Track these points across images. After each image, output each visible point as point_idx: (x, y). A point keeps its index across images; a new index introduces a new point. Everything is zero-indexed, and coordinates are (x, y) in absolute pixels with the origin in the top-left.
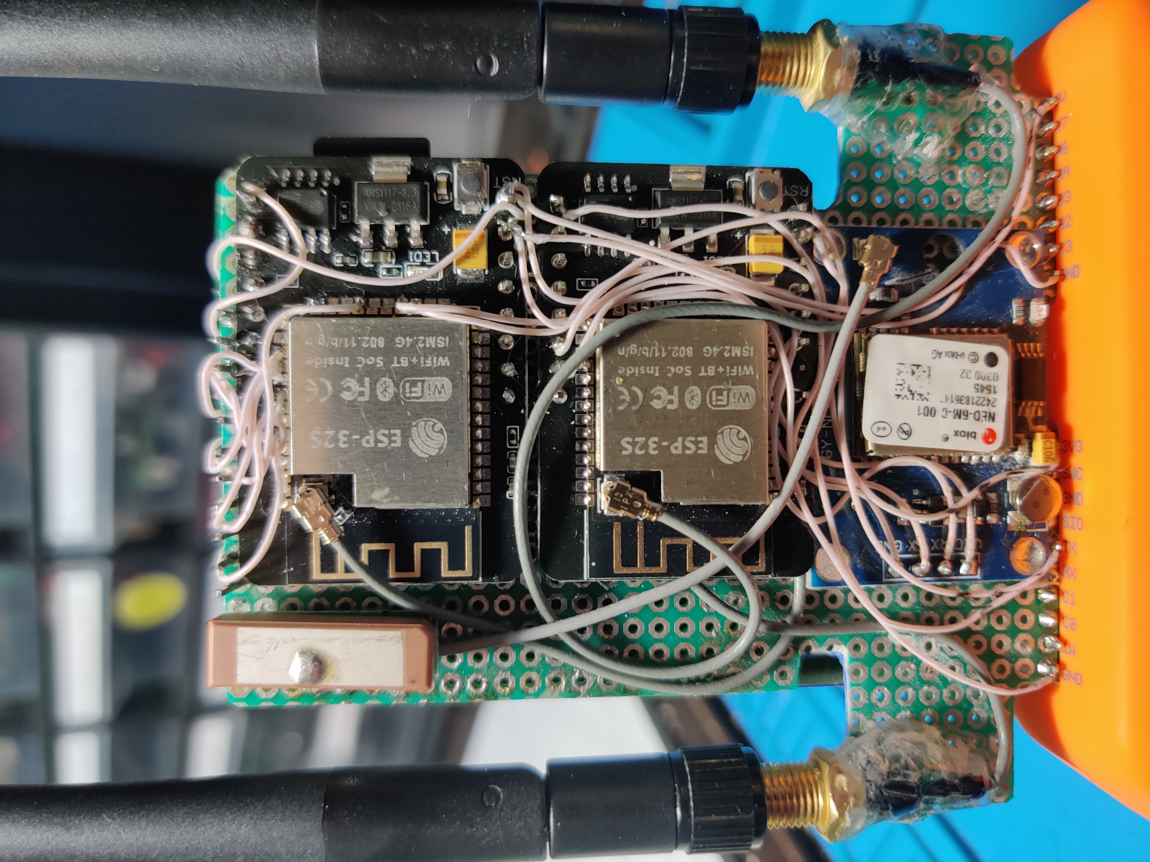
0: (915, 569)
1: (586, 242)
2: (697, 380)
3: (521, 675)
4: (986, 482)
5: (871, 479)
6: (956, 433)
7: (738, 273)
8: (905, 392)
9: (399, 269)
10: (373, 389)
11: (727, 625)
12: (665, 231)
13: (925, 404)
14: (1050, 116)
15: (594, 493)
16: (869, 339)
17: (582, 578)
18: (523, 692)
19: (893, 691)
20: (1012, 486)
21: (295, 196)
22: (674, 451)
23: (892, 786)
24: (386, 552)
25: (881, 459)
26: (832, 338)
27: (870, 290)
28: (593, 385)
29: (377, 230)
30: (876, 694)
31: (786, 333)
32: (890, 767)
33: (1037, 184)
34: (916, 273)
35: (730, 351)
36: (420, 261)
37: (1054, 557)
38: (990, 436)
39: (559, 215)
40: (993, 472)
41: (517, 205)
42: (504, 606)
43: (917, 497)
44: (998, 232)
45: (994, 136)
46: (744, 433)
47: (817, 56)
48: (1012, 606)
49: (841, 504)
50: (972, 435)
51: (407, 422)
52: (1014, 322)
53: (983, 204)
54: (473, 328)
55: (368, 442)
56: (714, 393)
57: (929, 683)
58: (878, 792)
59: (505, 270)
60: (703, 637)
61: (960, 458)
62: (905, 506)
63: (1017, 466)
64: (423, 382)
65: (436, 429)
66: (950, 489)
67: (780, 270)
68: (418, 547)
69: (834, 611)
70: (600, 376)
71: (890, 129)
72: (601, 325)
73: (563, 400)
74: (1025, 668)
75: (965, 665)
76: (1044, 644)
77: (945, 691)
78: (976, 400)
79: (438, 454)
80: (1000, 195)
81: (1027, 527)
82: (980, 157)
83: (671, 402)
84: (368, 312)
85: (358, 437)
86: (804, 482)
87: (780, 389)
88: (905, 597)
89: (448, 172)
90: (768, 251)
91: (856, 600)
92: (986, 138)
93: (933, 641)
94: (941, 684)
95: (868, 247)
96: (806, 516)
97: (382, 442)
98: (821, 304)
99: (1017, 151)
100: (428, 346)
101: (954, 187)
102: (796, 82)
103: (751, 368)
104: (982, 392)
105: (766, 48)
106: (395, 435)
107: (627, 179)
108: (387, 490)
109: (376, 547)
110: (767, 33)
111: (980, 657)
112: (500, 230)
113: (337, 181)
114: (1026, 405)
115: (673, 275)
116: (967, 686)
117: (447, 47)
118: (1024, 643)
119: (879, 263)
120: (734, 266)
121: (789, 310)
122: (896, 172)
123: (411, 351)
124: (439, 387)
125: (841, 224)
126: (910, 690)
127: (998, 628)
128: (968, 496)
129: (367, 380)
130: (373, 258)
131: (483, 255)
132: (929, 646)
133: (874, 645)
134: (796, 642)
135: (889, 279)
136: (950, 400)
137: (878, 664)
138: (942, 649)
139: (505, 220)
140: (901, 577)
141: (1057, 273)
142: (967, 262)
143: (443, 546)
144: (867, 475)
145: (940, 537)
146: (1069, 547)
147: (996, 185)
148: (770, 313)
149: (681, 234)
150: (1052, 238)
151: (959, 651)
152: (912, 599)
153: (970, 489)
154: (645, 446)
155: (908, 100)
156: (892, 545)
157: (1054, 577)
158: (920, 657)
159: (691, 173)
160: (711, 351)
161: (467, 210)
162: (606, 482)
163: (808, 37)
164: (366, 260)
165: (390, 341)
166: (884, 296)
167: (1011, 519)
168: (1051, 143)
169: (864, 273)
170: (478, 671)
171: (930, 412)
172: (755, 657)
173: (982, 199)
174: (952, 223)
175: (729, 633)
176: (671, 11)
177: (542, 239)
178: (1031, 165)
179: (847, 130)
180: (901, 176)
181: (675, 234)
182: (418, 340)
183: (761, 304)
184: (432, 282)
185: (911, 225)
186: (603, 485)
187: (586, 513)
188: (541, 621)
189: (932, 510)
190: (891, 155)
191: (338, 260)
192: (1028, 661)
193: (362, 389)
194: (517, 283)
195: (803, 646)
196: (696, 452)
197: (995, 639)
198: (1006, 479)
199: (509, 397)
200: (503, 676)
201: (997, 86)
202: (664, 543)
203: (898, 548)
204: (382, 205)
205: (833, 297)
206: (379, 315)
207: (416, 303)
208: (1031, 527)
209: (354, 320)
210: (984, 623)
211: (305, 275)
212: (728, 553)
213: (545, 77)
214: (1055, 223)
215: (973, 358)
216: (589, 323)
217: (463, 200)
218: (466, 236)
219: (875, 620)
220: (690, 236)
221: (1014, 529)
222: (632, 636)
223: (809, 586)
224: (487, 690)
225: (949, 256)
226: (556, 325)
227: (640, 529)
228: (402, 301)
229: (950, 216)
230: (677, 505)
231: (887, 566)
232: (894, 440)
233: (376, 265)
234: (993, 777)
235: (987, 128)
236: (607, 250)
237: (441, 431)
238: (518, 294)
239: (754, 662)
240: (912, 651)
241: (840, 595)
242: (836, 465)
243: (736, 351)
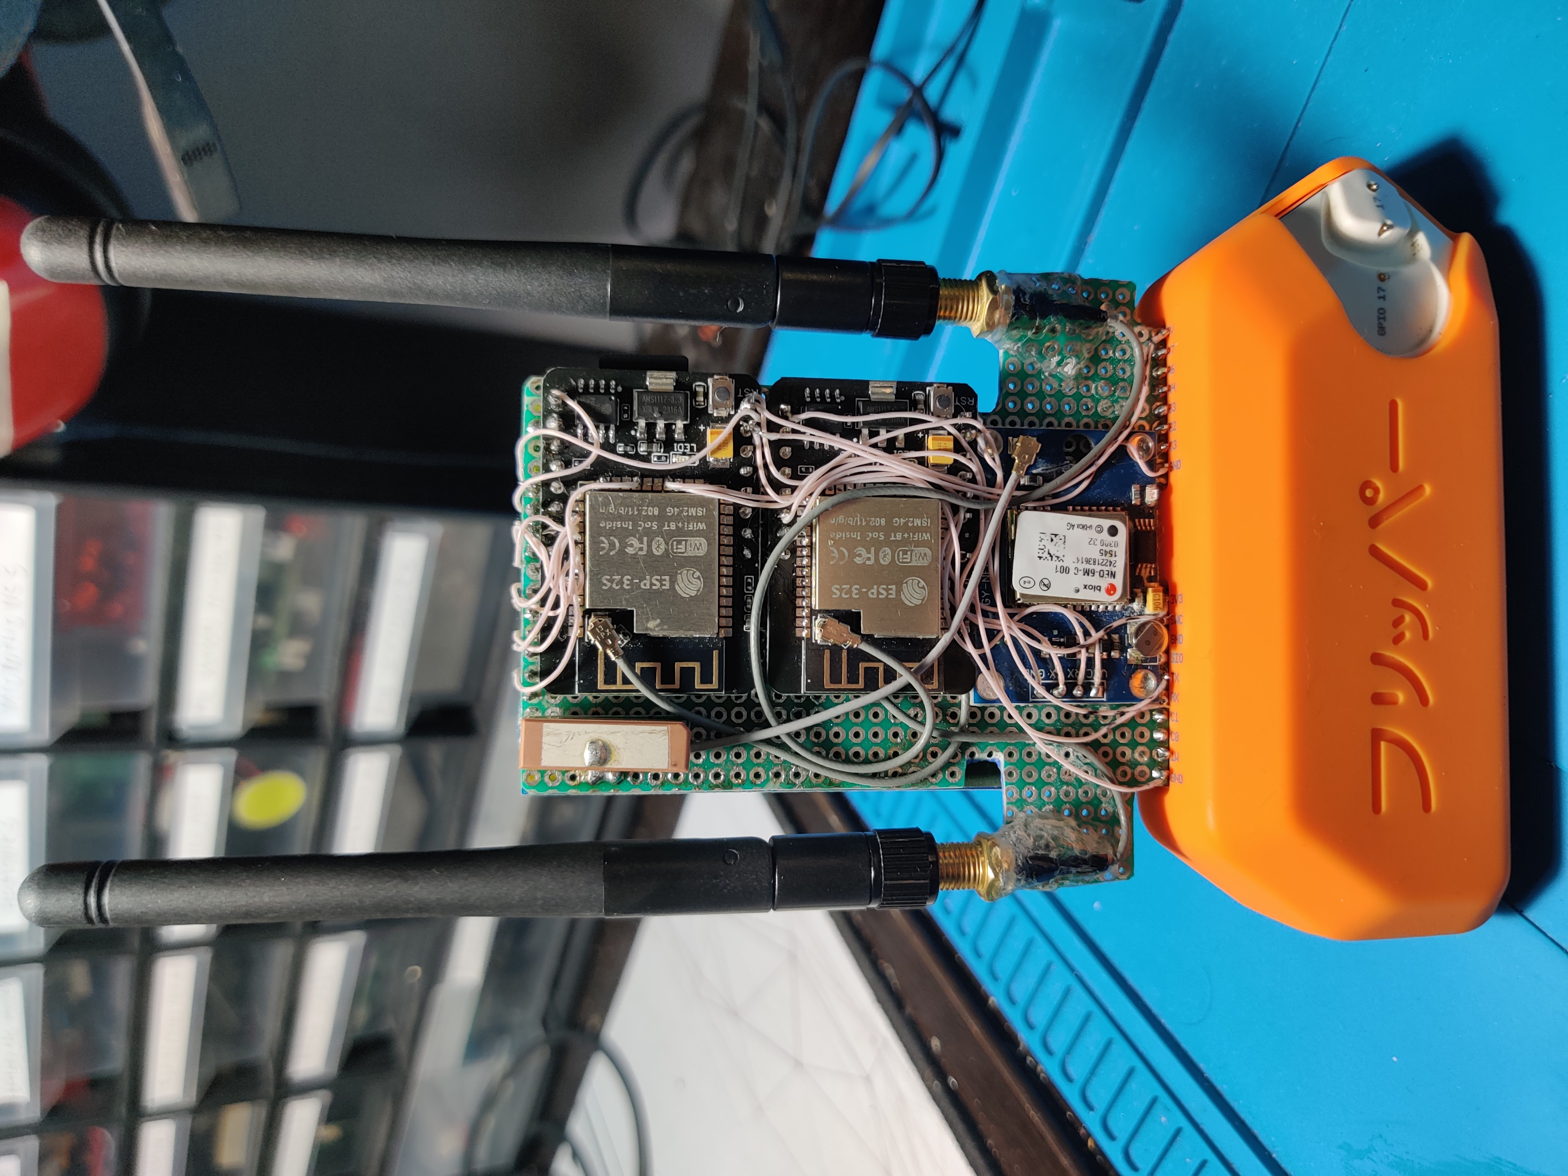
0: (1055, 692)
1: (806, 439)
2: (888, 543)
3: (750, 770)
4: (1110, 625)
5: (1020, 621)
6: (1085, 587)
7: (919, 463)
8: (1046, 555)
9: (666, 457)
10: (649, 546)
11: (909, 733)
12: (865, 431)
13: (1060, 564)
14: (1163, 343)
15: (810, 627)
16: (1019, 513)
17: (800, 693)
18: (752, 783)
19: (1039, 790)
20: (1131, 629)
21: (591, 400)
22: (871, 596)
23: (1035, 858)
24: (654, 669)
25: (1028, 606)
26: (989, 513)
27: (1019, 477)
28: (811, 546)
29: (651, 427)
30: (1026, 792)
31: (955, 509)
32: (1034, 843)
33: (1153, 396)
34: (1057, 464)
35: (913, 522)
36: (682, 450)
37: (1163, 684)
38: (1111, 590)
39: (786, 418)
40: (1117, 618)
41: (756, 411)
42: (739, 715)
43: (1055, 636)
44: (1121, 433)
45: (1120, 358)
46: (922, 583)
47: (982, 299)
48: (1132, 723)
49: (996, 641)
50: (1098, 588)
51: (674, 571)
52: (1133, 502)
53: (1111, 410)
54: (722, 502)
55: (645, 585)
56: (901, 553)
57: (1068, 784)
58: (1025, 861)
59: (745, 458)
60: (891, 742)
61: (1091, 607)
62: (1046, 642)
63: (1135, 614)
64: (686, 541)
65: (695, 576)
66: (1081, 630)
67: (951, 462)
68: (678, 666)
69: (993, 725)
70: (816, 539)
71: (1039, 353)
72: (818, 501)
73: (787, 557)
74: (1142, 773)
75: (1096, 770)
76: (1157, 754)
77: (1080, 790)
78: (1101, 561)
79: (696, 595)
80: (1124, 404)
81: (1142, 661)
82: (1109, 374)
83: (869, 559)
84: (644, 488)
85: (638, 581)
86: (967, 622)
87: (950, 551)
88: (1049, 716)
89: (703, 384)
90: (942, 448)
91: (1010, 717)
92: (1114, 359)
93: (1070, 750)
94: (1077, 785)
95: (1019, 444)
96: (969, 647)
97: (655, 585)
98: (981, 488)
99: (1137, 370)
100: (690, 514)
101: (1088, 397)
102: (966, 318)
103: (928, 535)
104: (1106, 555)
105: (943, 292)
106: (665, 580)
107: (838, 391)
108: (658, 621)
109: (646, 665)
110: (944, 279)
111: (1108, 764)
112: (742, 428)
113: (620, 389)
114: (1142, 566)
115: (871, 464)
116: (1098, 786)
117: (706, 291)
118: (1142, 754)
119: (1027, 456)
120: (916, 458)
121: (958, 492)
122: (1044, 385)
123: (677, 518)
124: (698, 545)
125: (1000, 426)
126: (1053, 789)
127: (1122, 741)
128: (1096, 636)
129: (645, 539)
130: (648, 447)
131: (730, 447)
132: (1067, 755)
133: (1024, 753)
134: (964, 746)
135: (1036, 468)
136: (1080, 561)
137: (1028, 768)
138: (1077, 757)
139: (747, 422)
140: (1044, 698)
141: (1167, 465)
142: (1095, 456)
143: (697, 666)
144: (1016, 618)
145: (1075, 668)
146: (1175, 677)
147: (1122, 396)
148: (943, 494)
149: (877, 434)
150: (1164, 438)
151: (1091, 759)
152: (1054, 717)
153: (1097, 631)
154: (849, 592)
155: (1053, 330)
156: (1036, 672)
157: (1164, 701)
158: (1061, 762)
159: (886, 387)
160: (899, 521)
161: (717, 413)
162: (819, 619)
163: (973, 285)
164: (642, 449)
165: (662, 510)
166: (1030, 482)
167: (1131, 655)
168: (1164, 364)
169: (1015, 464)
170: (718, 765)
171: (1065, 570)
172: (931, 759)
173: (1110, 407)
174: (1087, 425)
175: (910, 740)
176: (871, 263)
177: (774, 437)
178: (1147, 382)
179: (1006, 352)
180: (1048, 388)
181: (873, 434)
182: (683, 510)
183: (937, 487)
184: (691, 467)
185: (1056, 427)
186: (817, 622)
187: (803, 643)
188: (767, 725)
189: (1067, 646)
190: (1040, 372)
191: (620, 448)
192: (1145, 768)
193: (641, 546)
194: (755, 469)
195: (968, 752)
196: (887, 597)
197: (1120, 750)
198: (1126, 624)
199: (747, 553)
200: (737, 770)
201: (1121, 321)
202: (862, 666)
203: (1042, 676)
204: (656, 409)
205: (991, 481)
206: (652, 491)
207: (679, 482)
208: (1145, 661)
209: (637, 494)
210: (1110, 737)
211: (600, 460)
212: (911, 673)
213: (777, 314)
214: (1166, 427)
215: (1099, 529)
216: (807, 499)
217: (716, 407)
218: (719, 433)
219: (1025, 733)
220: (884, 435)
221: (1132, 663)
222: (836, 741)
223: (972, 703)
224: (724, 781)
225: (1084, 450)
226: (783, 500)
227: (844, 654)
228: (669, 481)
229: (1085, 420)
230: (872, 636)
231: (1033, 689)
232: (1037, 591)
233: (650, 453)
234: (1116, 855)
235: (1114, 352)
236: (821, 445)
237: (698, 578)
238: (755, 477)
239: (930, 763)
240: (1055, 757)
241: (997, 712)
242: (993, 609)
243: (918, 522)
